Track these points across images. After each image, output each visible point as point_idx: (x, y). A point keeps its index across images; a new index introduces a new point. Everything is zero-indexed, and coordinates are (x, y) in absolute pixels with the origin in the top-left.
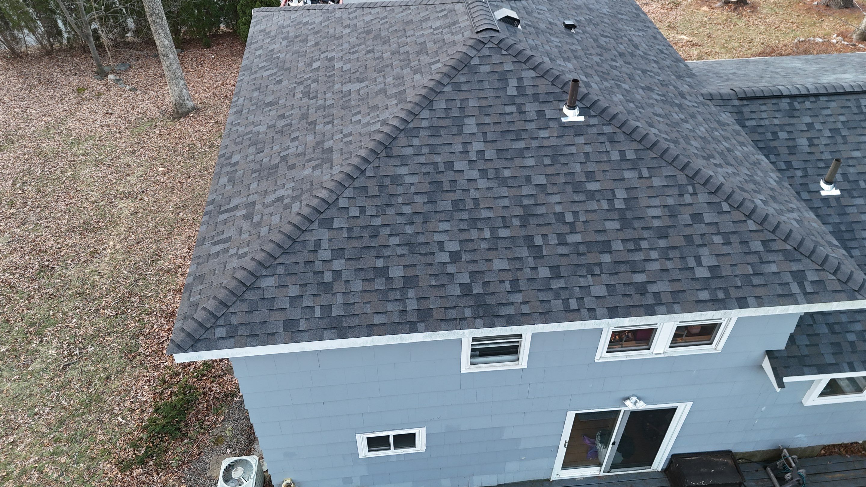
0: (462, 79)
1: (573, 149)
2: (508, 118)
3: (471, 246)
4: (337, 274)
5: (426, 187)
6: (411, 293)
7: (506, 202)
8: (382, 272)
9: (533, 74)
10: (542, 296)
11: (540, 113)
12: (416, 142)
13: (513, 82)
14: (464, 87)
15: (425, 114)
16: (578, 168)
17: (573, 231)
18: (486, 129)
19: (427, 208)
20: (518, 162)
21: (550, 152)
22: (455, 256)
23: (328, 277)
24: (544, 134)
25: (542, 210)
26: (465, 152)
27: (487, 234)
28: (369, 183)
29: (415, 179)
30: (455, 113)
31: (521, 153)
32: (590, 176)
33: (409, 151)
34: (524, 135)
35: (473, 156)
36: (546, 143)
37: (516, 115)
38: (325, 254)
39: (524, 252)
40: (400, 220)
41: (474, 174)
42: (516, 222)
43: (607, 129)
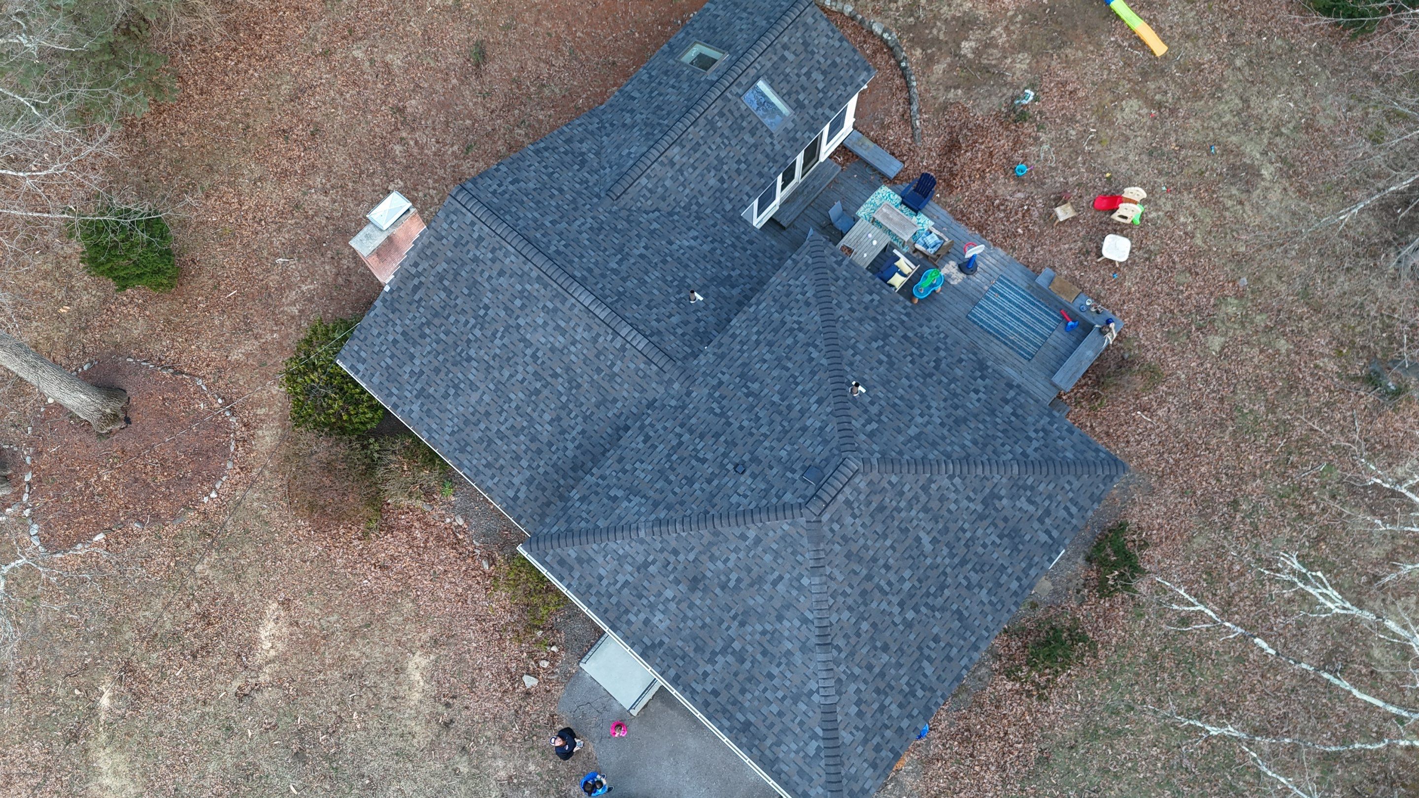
0: (893, 454)
1: (875, 377)
2: (891, 416)
3: (965, 389)
4: (1036, 431)
5: (963, 427)
7: (931, 388)
8: (1014, 414)
9: (853, 422)
10: (953, 348)
11: (872, 403)
12: (949, 449)
13: (869, 428)
15: (931, 456)
16: (882, 369)
17: (912, 354)
18: (907, 422)
19: (971, 418)
20: (907, 397)
21: (887, 387)
22: (977, 392)
23: (1041, 434)
24: (880, 394)
25: (917, 371)
26: (928, 423)
27: (953, 385)
29: (965, 434)
30: (915, 442)
31: (901, 398)
32: (880, 362)
33: (956, 448)
34: (891, 403)
35: (926, 418)
36: (885, 391)
37: (885, 414)
39: (943, 366)
40: (989, 426)
41: (933, 411)
42: (935, 378)
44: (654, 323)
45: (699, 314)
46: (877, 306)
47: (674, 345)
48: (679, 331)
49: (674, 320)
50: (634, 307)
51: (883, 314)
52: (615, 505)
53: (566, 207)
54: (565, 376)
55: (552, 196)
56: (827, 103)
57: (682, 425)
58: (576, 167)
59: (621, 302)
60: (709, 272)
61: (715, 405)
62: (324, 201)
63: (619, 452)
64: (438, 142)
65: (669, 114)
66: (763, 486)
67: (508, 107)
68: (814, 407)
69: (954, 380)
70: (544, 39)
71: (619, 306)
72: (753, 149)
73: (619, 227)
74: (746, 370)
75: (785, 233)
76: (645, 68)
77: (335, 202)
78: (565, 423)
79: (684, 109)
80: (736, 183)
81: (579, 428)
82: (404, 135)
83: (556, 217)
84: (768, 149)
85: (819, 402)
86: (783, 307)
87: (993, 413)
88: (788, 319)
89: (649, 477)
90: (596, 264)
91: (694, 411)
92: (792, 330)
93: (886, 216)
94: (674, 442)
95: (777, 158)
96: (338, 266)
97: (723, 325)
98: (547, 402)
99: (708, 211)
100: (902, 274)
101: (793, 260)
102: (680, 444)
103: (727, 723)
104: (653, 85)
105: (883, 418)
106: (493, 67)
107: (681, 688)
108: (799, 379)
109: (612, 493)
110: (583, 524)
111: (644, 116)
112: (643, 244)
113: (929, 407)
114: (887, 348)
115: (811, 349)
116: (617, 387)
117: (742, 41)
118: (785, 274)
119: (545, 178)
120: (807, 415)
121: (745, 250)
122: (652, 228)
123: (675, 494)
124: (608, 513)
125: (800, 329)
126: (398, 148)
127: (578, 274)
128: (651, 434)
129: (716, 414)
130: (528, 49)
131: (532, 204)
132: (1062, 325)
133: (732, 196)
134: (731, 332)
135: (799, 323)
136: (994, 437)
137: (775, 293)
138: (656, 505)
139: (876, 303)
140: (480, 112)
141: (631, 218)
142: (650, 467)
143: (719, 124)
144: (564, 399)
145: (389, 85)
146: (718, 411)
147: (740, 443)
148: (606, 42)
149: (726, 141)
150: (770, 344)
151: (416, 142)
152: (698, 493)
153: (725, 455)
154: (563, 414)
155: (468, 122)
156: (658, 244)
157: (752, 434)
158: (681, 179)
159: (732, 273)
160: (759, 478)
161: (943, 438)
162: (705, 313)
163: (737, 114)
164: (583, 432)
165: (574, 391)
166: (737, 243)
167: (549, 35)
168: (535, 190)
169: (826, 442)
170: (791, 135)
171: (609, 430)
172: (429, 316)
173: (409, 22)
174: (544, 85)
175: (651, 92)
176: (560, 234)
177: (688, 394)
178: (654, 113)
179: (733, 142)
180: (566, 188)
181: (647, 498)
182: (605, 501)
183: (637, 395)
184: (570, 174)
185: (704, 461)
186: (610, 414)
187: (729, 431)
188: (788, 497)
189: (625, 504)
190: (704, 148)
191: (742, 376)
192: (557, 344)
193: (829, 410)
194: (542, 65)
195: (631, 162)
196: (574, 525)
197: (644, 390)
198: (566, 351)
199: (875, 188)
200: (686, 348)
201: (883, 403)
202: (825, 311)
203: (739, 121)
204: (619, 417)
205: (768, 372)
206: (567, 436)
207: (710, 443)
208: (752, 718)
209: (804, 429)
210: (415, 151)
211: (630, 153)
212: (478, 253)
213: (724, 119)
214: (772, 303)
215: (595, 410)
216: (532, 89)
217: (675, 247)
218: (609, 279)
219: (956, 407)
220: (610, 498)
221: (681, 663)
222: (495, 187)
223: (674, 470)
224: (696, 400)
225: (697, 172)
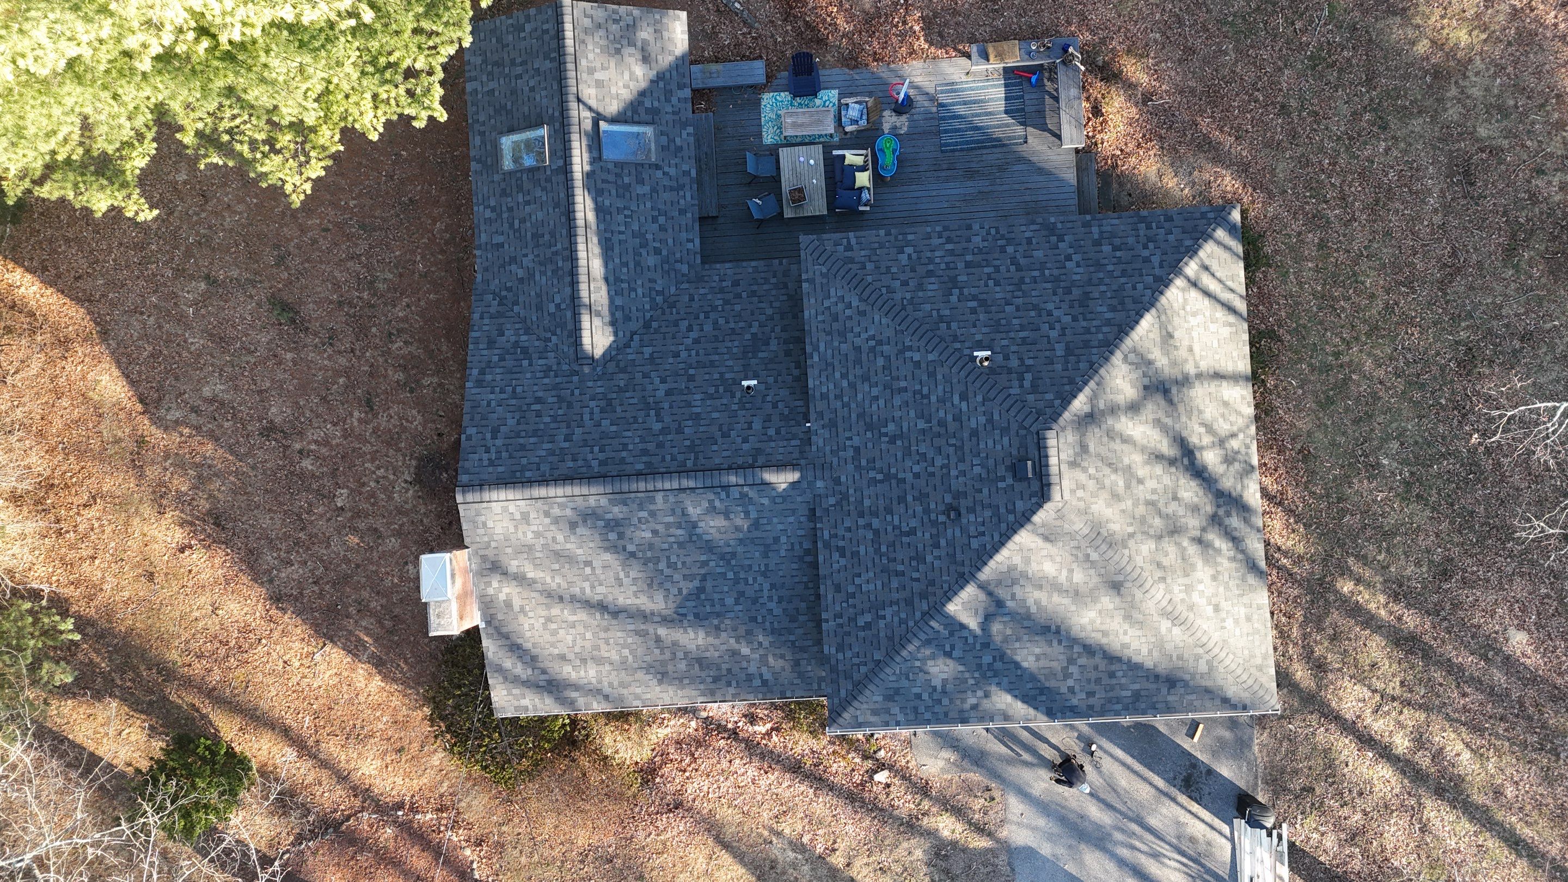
0: (1067, 388)
1: (985, 330)
2: (1031, 354)
3: (1058, 265)
4: (1145, 247)
5: (1091, 303)
6: (1096, 236)
7: (1034, 293)
8: (1116, 249)
9: (1012, 391)
10: (1013, 235)
11: (1007, 358)
12: (1100, 336)
13: (1027, 384)
14: (1065, 381)
16: (982, 317)
17: (989, 275)
18: (1048, 347)
19: (1088, 289)
20: (1025, 322)
21: (1002, 329)
22: (1069, 258)
23: (1151, 245)
24: (1003, 343)
25: (1009, 288)
26: (1063, 329)
27: (1047, 272)
28: (1131, 306)
29: (1099, 309)
31: (1022, 328)
32: (973, 311)
33: (1105, 329)
34: (1019, 341)
35: (1057, 326)
36: (1004, 335)
37: (1025, 357)
38: (1156, 260)
39: (1022, 261)
40: (1107, 281)
41: (1056, 313)
42: (1027, 280)
43: (958, 345)
44: (746, 446)
45: (769, 398)
46: (919, 258)
47: (781, 450)
48: (771, 432)
49: (757, 426)
50: (715, 448)
51: (931, 261)
52: (874, 631)
53: (560, 412)
54: (713, 557)
55: (539, 414)
56: (674, 86)
57: (861, 515)
58: (525, 363)
59: (701, 456)
60: (735, 350)
61: (872, 474)
62: (295, 571)
63: (829, 582)
64: (335, 424)
65: (552, 234)
66: (988, 513)
67: (362, 332)
68: (964, 405)
69: (1042, 266)
70: (325, 238)
71: (703, 461)
72: (655, 195)
73: (622, 384)
74: (868, 420)
75: (721, 220)
76: (479, 205)
77: (306, 563)
78: (750, 592)
79: (563, 219)
80: (670, 241)
81: (766, 586)
82: (298, 446)
83: (564, 431)
84: (666, 182)
85: (964, 397)
86: (843, 334)
87: (1099, 265)
88: (858, 341)
89: (879, 583)
90: (643, 441)
91: (859, 493)
92: (872, 349)
93: (794, 125)
94: (870, 535)
95: (681, 182)
96: (373, 614)
97: (804, 392)
98: (717, 589)
99: (673, 290)
100: (863, 169)
101: (807, 280)
102: (877, 533)
103: (1119, 707)
104: (505, 215)
105: (1030, 362)
106: (309, 308)
107: (1059, 715)
108: (925, 390)
109: (861, 623)
110: (863, 669)
111: (531, 257)
112: (657, 381)
113: (1050, 314)
114: (966, 291)
115: (908, 354)
116: (768, 527)
117: (545, 101)
118: (813, 301)
119: (514, 402)
120: (964, 418)
121: (739, 296)
122: (647, 356)
123: (917, 580)
124: (875, 642)
125: (880, 343)
126: (307, 464)
127: (640, 467)
128: (841, 543)
129: (881, 482)
130: (321, 262)
131: (532, 440)
132: (1025, 84)
133: (678, 255)
134: (818, 394)
135: (872, 338)
136: (1122, 288)
137: (821, 326)
138: (909, 602)
139: (914, 256)
140: (342, 361)
141: (622, 364)
142: (871, 574)
143: (607, 203)
144: (730, 575)
145: (234, 415)
146: (880, 477)
147: (929, 489)
148: (383, 187)
149: (626, 212)
150: (866, 378)
151: (316, 442)
152: (937, 563)
153: (927, 511)
154: (741, 587)
155: (341, 380)
156: (668, 367)
157: (933, 474)
158: (625, 285)
159: (753, 330)
160: (978, 508)
161: (1087, 331)
162: (771, 393)
163: (611, 178)
164: (773, 586)
165: (733, 562)
166: (728, 296)
167: (327, 230)
168: (519, 423)
169: (1005, 431)
170: (672, 147)
171: (795, 566)
172: (544, 613)
173: (185, 341)
174: (372, 283)
175: (511, 225)
176: (585, 443)
177: (837, 481)
178: (538, 246)
179: (634, 208)
180: (540, 394)
181: (897, 603)
182: (861, 634)
183: (791, 519)
184: (529, 375)
185: (912, 532)
186: (783, 553)
187: (908, 487)
188: (1020, 505)
189: (882, 623)
190: (616, 239)
191: (869, 427)
192: (681, 539)
193: (979, 398)
194: (350, 264)
195: (569, 314)
196: (856, 676)
197: (794, 511)
198: (694, 538)
199: (758, 103)
200: (794, 443)
201: (1014, 348)
202: (886, 308)
203: (620, 182)
204: (793, 549)
205: (889, 405)
206: (761, 601)
207: (902, 511)
208: (1137, 687)
209: (974, 433)
210: (324, 450)
211: (558, 306)
212: (535, 528)
213: (606, 194)
214: (829, 338)
215: (765, 561)
216: (365, 295)
217: (684, 354)
218: (668, 444)
219: (1068, 291)
220: (863, 629)
221: (1044, 698)
222: (485, 456)
223: (895, 560)
224: (850, 482)
225: (632, 265)
